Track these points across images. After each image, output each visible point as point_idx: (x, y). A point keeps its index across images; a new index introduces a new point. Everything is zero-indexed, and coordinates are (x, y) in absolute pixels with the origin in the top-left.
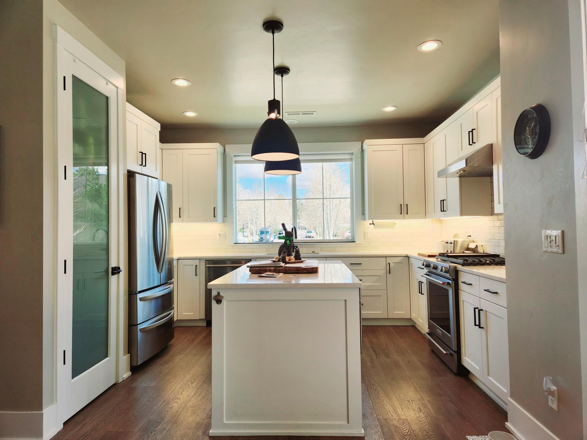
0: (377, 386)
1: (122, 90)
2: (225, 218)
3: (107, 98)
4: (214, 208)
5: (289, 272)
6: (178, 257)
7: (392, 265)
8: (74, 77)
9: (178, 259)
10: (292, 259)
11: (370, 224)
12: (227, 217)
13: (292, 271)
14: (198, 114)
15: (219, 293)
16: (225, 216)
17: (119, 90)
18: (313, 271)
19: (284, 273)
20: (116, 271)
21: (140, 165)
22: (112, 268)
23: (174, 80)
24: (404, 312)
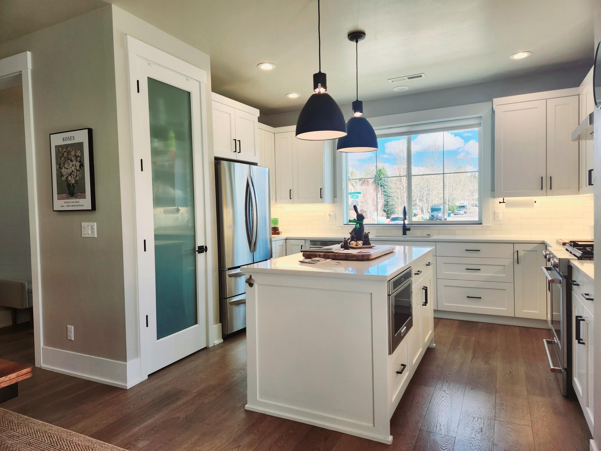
0: (447, 393)
1: (206, 84)
2: (335, 198)
3: (189, 93)
4: (321, 189)
5: (338, 258)
6: (286, 237)
7: (521, 253)
8: (149, 79)
9: (286, 239)
10: (359, 244)
11: (500, 203)
12: (336, 197)
13: (341, 257)
14: (300, 95)
15: (251, 277)
16: (335, 196)
17: (201, 83)
18: (364, 258)
19: (333, 259)
20: (203, 249)
21: (234, 152)
22: (198, 247)
23: (260, 64)
24: (538, 312)
